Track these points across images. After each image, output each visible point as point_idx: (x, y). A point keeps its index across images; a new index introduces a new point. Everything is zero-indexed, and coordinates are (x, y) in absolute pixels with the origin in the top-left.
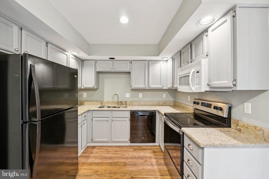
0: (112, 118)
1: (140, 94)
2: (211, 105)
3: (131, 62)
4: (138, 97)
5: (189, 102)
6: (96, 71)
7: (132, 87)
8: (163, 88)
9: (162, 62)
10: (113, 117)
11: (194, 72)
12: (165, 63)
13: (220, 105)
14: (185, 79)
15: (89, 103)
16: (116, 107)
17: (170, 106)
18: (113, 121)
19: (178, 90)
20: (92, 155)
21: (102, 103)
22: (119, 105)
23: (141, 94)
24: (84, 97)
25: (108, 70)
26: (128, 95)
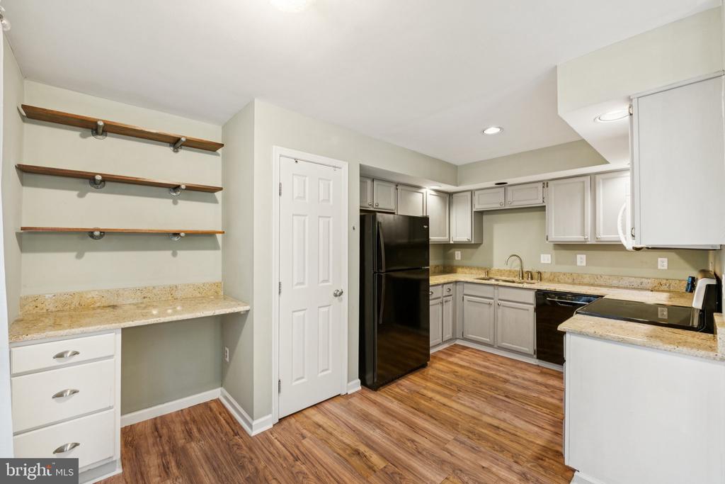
1: (577, 256)
3: (545, 184)
4: (575, 262)
6: (474, 210)
7: (549, 240)
10: (500, 300)
15: (466, 270)
16: (514, 282)
18: (501, 307)
20: (458, 355)
21: (488, 273)
22: (522, 278)
23: (584, 256)
24: (456, 258)
25: (496, 206)
26: (546, 259)
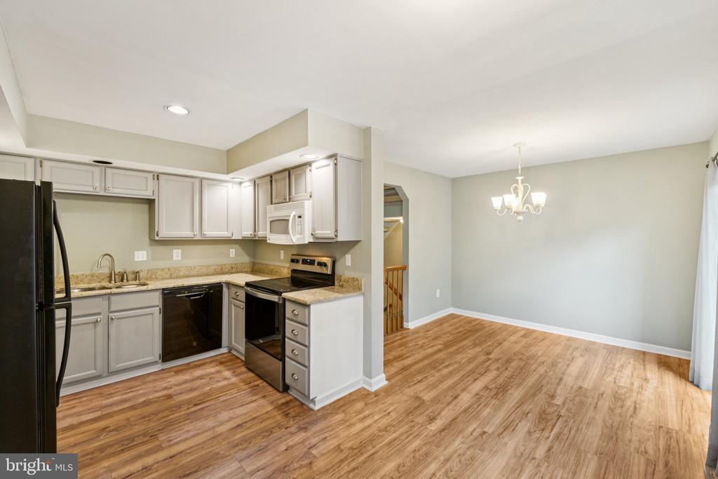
0: (111, 314)
1: (174, 251)
2: (314, 261)
3: (157, 176)
4: (171, 258)
5: (282, 261)
7: (160, 235)
8: (233, 238)
9: (230, 185)
10: (112, 312)
11: (294, 216)
12: (236, 187)
13: (324, 260)
14: (281, 225)
17: (246, 272)
18: (115, 321)
19: (268, 241)
22: (116, 282)
23: (180, 251)
25: (88, 190)
26: (141, 256)
